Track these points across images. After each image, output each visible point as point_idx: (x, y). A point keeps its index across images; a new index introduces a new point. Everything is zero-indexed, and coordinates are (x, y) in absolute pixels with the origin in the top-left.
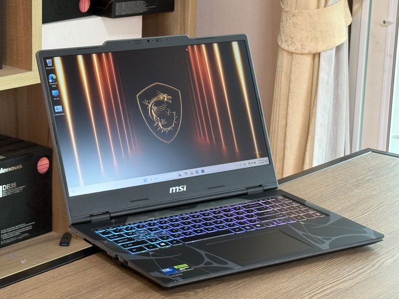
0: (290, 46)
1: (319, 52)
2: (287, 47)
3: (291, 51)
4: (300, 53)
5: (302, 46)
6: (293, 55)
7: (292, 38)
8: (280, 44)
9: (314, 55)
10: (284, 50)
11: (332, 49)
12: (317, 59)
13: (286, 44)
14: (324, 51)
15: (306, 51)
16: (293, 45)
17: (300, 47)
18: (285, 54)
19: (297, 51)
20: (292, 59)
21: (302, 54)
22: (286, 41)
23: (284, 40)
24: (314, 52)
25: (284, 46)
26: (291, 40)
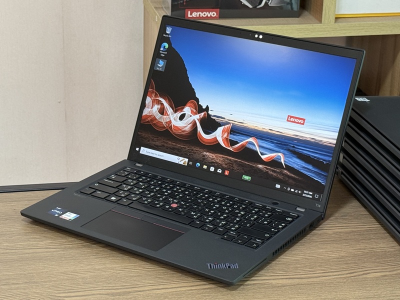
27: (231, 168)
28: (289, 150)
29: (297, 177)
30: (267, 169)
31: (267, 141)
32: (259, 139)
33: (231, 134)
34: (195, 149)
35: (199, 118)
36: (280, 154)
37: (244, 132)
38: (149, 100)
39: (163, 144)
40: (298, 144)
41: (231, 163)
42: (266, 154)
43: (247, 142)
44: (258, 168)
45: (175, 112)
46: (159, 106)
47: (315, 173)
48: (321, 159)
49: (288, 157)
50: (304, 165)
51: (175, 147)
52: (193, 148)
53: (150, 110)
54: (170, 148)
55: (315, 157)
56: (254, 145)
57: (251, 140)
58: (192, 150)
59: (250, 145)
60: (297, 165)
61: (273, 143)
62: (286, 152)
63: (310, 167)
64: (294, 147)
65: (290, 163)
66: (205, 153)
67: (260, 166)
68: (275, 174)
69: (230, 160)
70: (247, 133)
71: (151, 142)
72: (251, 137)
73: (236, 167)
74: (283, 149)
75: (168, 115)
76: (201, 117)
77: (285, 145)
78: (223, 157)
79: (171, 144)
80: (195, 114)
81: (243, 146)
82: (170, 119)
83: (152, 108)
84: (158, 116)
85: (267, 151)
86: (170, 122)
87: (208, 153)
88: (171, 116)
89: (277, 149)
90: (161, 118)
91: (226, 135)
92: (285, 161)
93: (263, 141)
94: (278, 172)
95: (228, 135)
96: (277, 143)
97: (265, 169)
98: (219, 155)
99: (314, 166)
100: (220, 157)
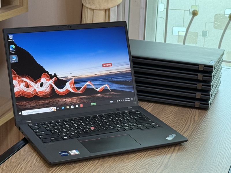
0: (92, 6)
1: (109, 8)
2: (90, 6)
3: (93, 9)
4: (99, 9)
5: (99, 5)
6: (94, 10)
7: (93, 1)
8: (85, 4)
9: (106, 10)
10: (88, 8)
11: (115, 6)
12: (107, 12)
13: (89, 4)
14: (112, 8)
15: (102, 8)
16: (94, 5)
17: (98, 6)
18: (89, 10)
19: (97, 9)
20: (93, 13)
21: (100, 10)
22: (89, 3)
23: (88, 2)
24: (106, 8)
25: (88, 5)
26: (93, 3)
27: (83, 102)
28: (110, 81)
29: (119, 93)
30: (102, 95)
31: (96, 81)
32: (92, 81)
33: (75, 84)
34: (57, 100)
35: (52, 82)
36: (106, 85)
37: (82, 80)
38: (15, 82)
39: (36, 104)
40: (113, 77)
41: (82, 100)
42: (99, 88)
43: (86, 85)
44: (97, 96)
45: (36, 83)
46: (24, 83)
47: (127, 88)
48: (127, 80)
49: (110, 85)
50: (120, 86)
51: (45, 103)
52: (56, 99)
53: (18, 87)
54: (42, 105)
55: (124, 80)
56: (90, 85)
57: (87, 83)
58: (56, 101)
59: (88, 86)
60: (117, 87)
61: (100, 81)
62: (108, 83)
63: (123, 86)
64: (111, 79)
65: (113, 87)
66: (64, 100)
67: (98, 95)
68: (107, 96)
69: (81, 98)
70: (84, 80)
71: (27, 106)
72: (87, 81)
73: (85, 101)
74: (106, 82)
75: (32, 87)
76: (54, 81)
77: (106, 79)
78: (76, 98)
79: (41, 102)
80: (49, 80)
81: (84, 88)
82: (34, 88)
83: (19, 86)
84: (26, 89)
85: (99, 86)
86: (35, 90)
87: (66, 99)
88: (34, 87)
89: (103, 83)
90: (28, 90)
91: (72, 86)
92: (110, 88)
93: (95, 82)
94: (109, 95)
95: (74, 85)
96: (102, 80)
97: (102, 96)
98: (73, 98)
99: (125, 85)
100: (74, 99)
